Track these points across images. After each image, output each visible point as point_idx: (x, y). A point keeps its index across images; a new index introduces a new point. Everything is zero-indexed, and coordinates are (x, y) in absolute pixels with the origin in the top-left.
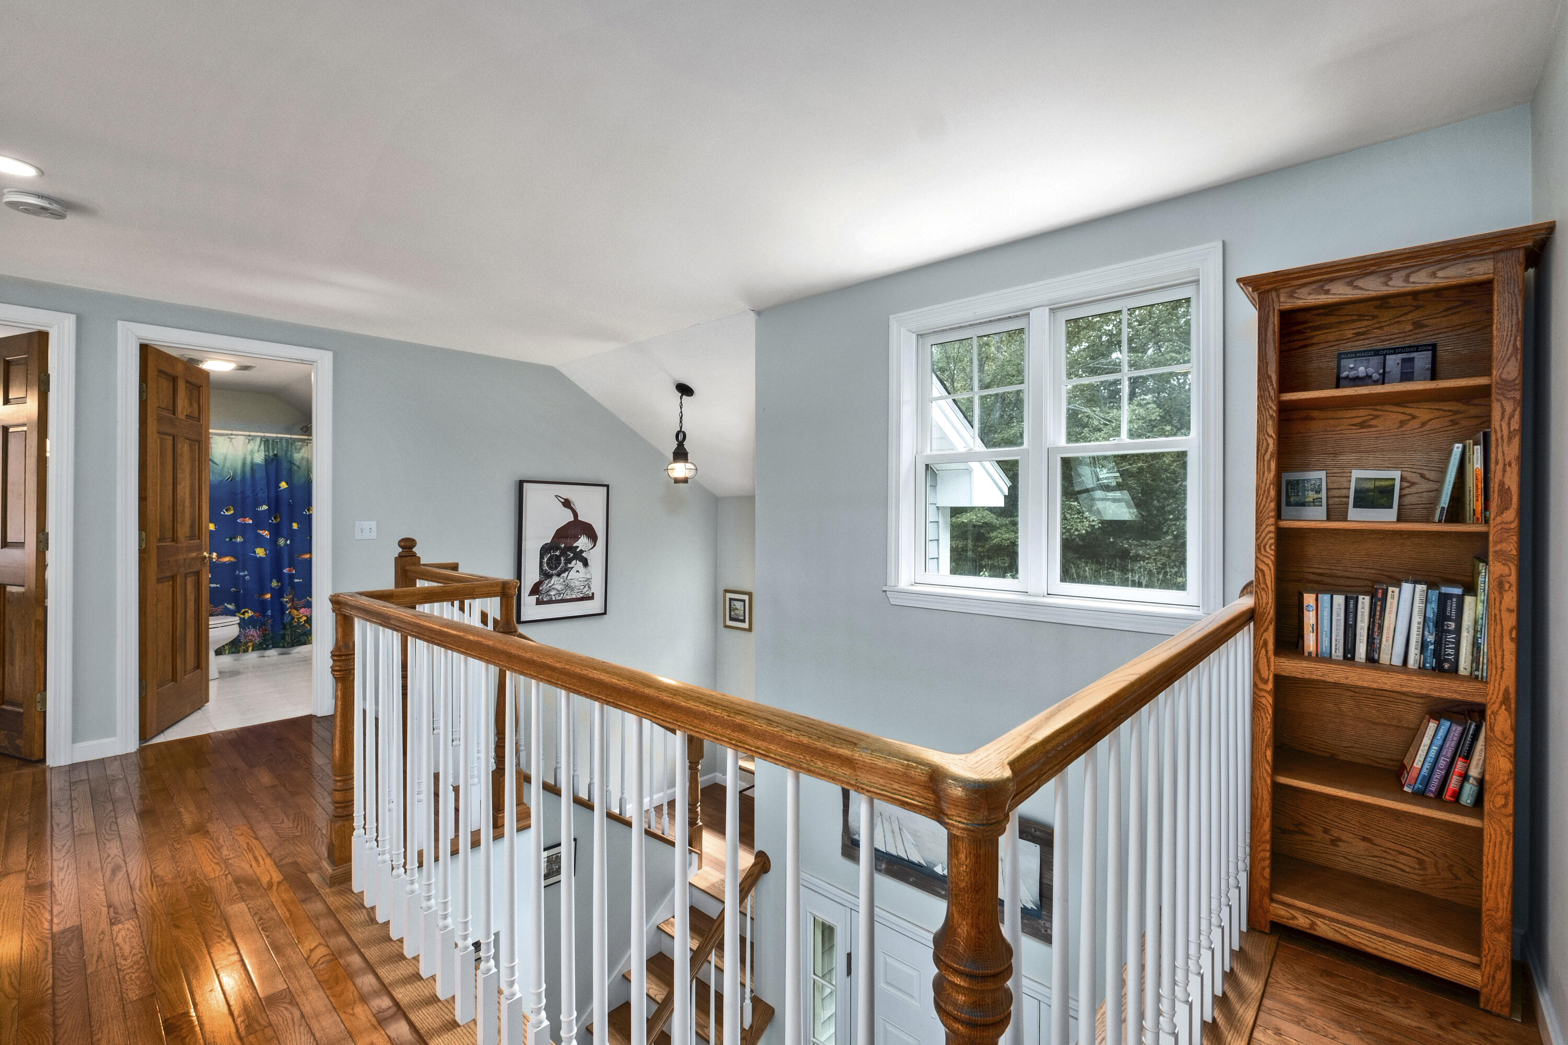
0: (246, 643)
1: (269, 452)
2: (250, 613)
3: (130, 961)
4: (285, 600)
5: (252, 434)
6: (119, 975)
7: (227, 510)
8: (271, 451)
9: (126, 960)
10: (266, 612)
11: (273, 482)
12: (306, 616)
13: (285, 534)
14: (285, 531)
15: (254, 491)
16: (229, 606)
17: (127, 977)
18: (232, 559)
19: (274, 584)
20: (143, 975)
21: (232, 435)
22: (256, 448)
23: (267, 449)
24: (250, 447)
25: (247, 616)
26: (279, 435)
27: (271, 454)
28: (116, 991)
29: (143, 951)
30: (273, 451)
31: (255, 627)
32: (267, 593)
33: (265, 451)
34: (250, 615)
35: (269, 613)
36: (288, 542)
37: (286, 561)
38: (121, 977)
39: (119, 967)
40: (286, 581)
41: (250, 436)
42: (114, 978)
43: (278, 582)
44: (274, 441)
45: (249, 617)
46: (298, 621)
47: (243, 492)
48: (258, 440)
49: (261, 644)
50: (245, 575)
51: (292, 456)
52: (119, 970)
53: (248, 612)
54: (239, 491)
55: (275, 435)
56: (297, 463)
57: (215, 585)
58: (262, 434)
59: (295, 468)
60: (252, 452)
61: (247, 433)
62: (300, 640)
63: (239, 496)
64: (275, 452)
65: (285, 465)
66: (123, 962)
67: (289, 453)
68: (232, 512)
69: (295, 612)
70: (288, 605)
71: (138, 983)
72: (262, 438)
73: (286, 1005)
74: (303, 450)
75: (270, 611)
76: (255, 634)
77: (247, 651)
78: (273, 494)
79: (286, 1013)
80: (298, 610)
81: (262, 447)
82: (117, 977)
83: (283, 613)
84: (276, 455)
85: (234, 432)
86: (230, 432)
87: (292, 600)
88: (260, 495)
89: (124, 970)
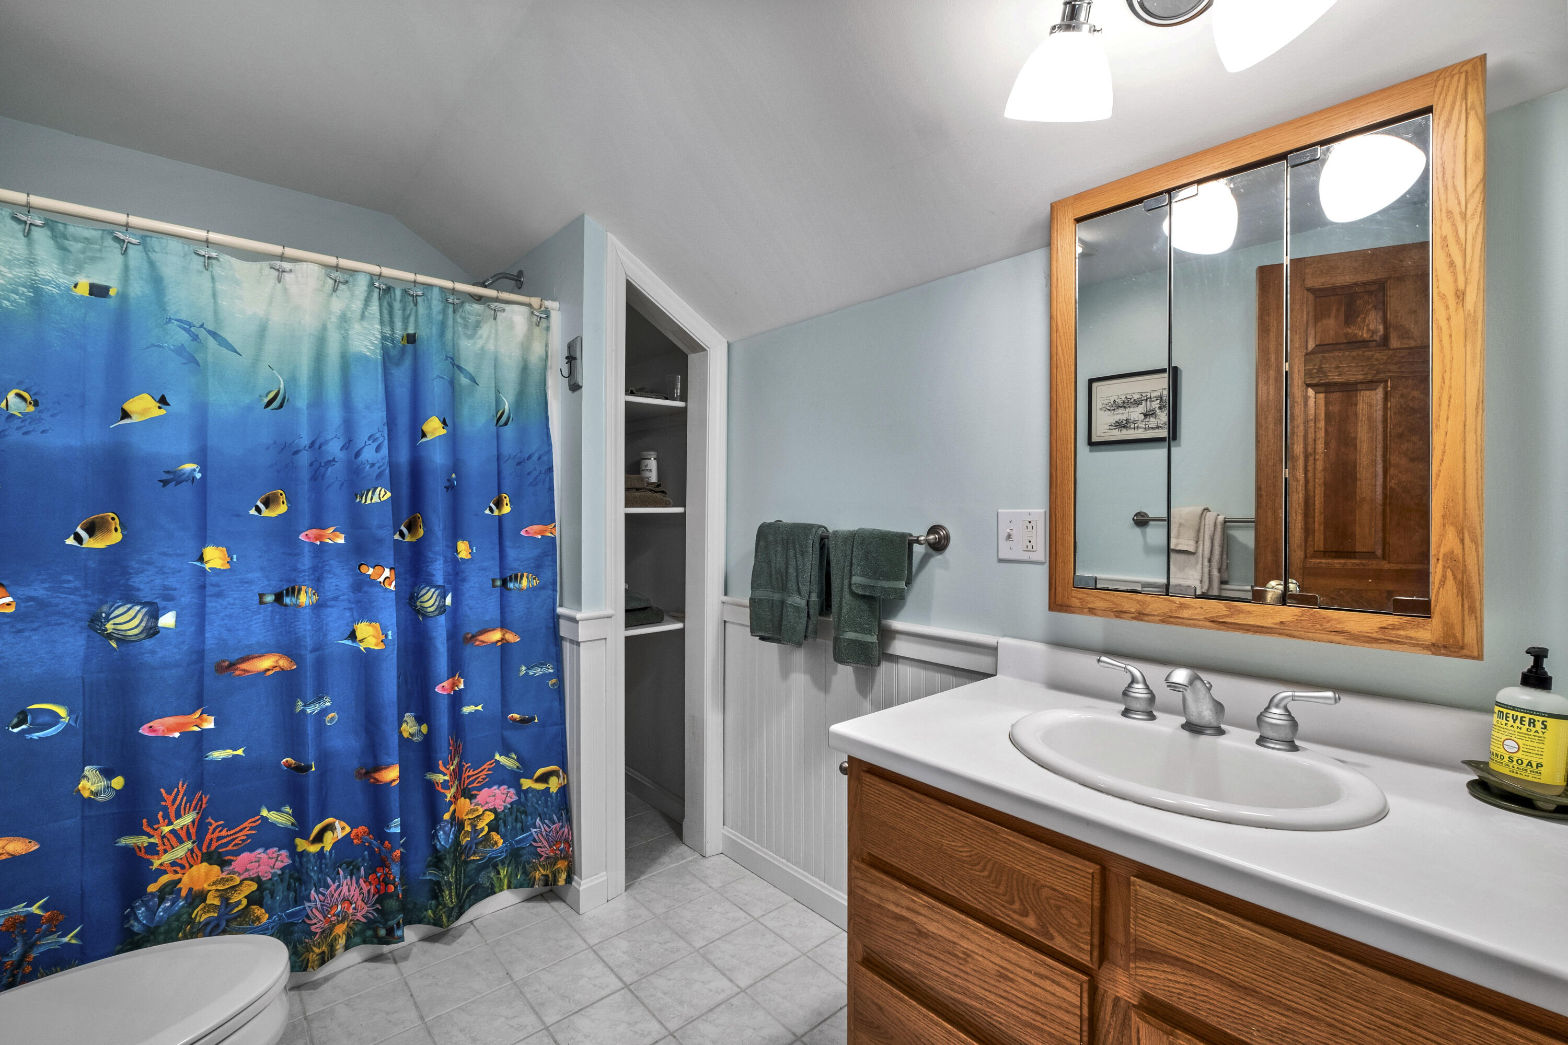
0: (327, 932)
1: (392, 323)
2: (341, 830)
4: (440, 778)
5: (344, 263)
7: (267, 503)
8: (399, 324)
10: (386, 823)
11: (403, 420)
12: (494, 811)
13: (439, 579)
14: (438, 571)
15: (348, 444)
16: (273, 816)
18: (284, 663)
19: (409, 727)
21: (282, 258)
22: (357, 305)
23: (388, 319)
24: (337, 305)
25: (329, 840)
26: (421, 278)
27: (399, 333)
30: (406, 327)
31: (353, 871)
32: (388, 766)
33: (382, 323)
34: (340, 834)
35: (395, 828)
36: (448, 601)
37: (441, 662)
40: (443, 720)
41: (337, 268)
43: (419, 720)
44: (410, 294)
45: (337, 845)
46: (474, 826)
47: (316, 446)
48: (362, 283)
49: (371, 924)
50: (324, 712)
51: (455, 345)
53: (330, 827)
54: (305, 441)
55: (410, 276)
56: (469, 367)
57: (228, 753)
58: (375, 269)
59: (464, 381)
60: (344, 319)
61: (332, 260)
62: (478, 886)
63: (304, 459)
64: (411, 331)
65: (435, 369)
67: (449, 335)
68: (283, 509)
69: (464, 803)
70: (449, 794)
72: (372, 277)
74: (485, 330)
75: (397, 821)
76: (354, 893)
77: (332, 955)
78: (404, 457)
80: (472, 797)
81: (374, 307)
83: (434, 819)
84: (411, 339)
85: (290, 252)
86: (277, 249)
87: (458, 774)
88: (369, 454)
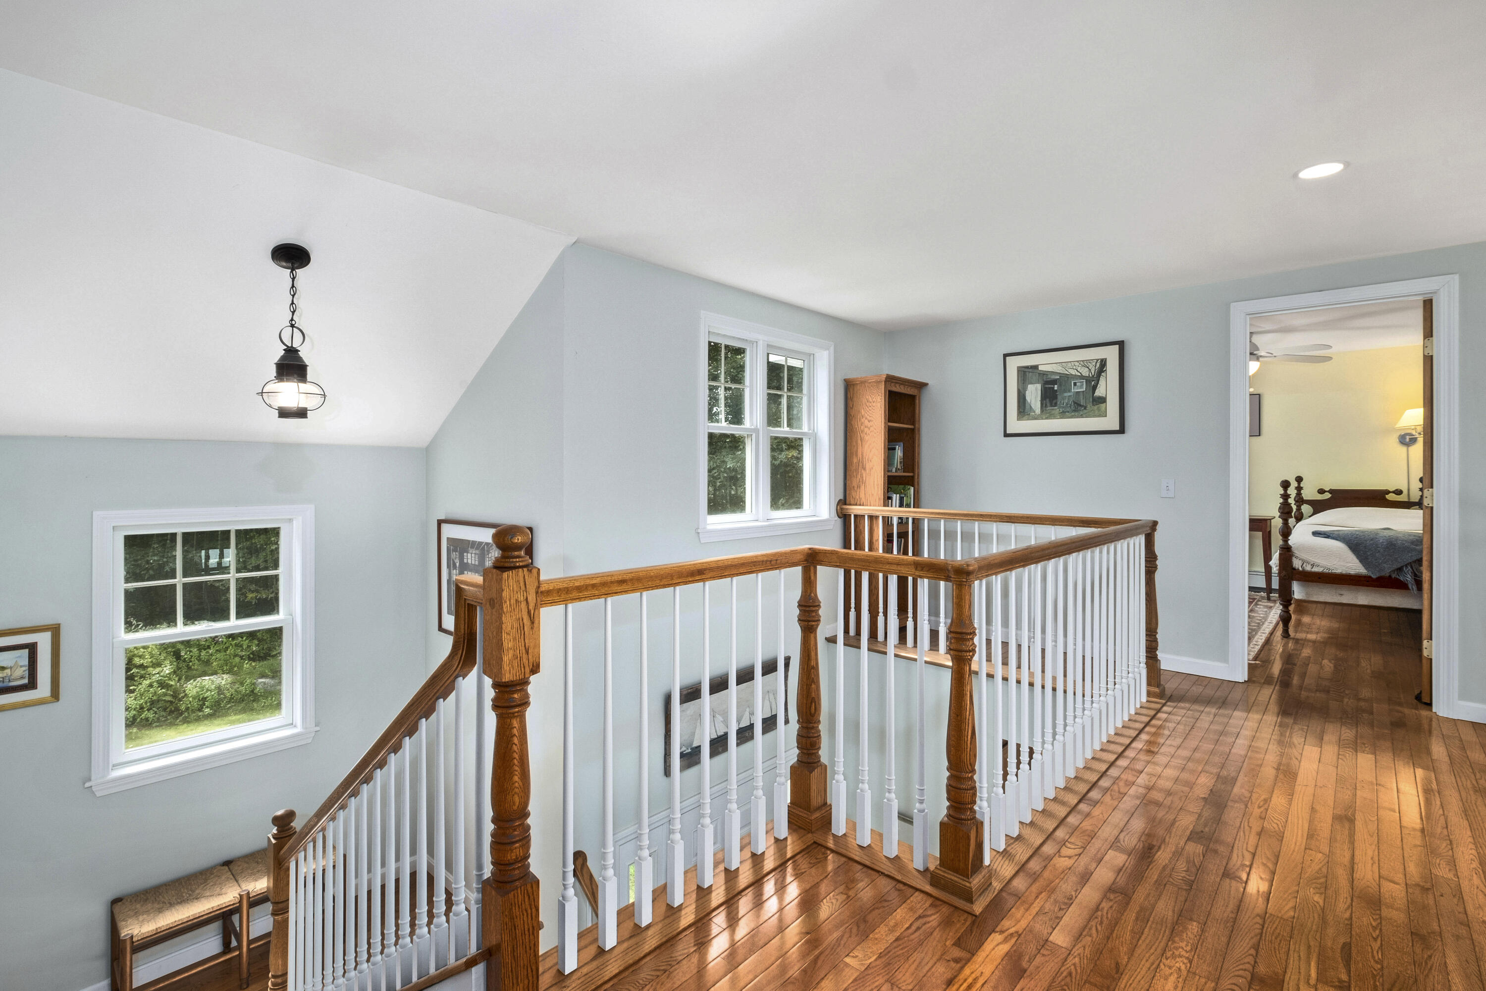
3: (1177, 965)
6: (1193, 957)
9: (1179, 969)
17: (1189, 948)
20: (1177, 939)
28: (1203, 942)
29: (1162, 966)
38: (1193, 953)
39: (1189, 965)
42: (1198, 956)
52: (1191, 962)
66: (1183, 967)
71: (1185, 935)
73: (1122, 843)
79: (1126, 840)
82: (1196, 957)
89: (1187, 958)
